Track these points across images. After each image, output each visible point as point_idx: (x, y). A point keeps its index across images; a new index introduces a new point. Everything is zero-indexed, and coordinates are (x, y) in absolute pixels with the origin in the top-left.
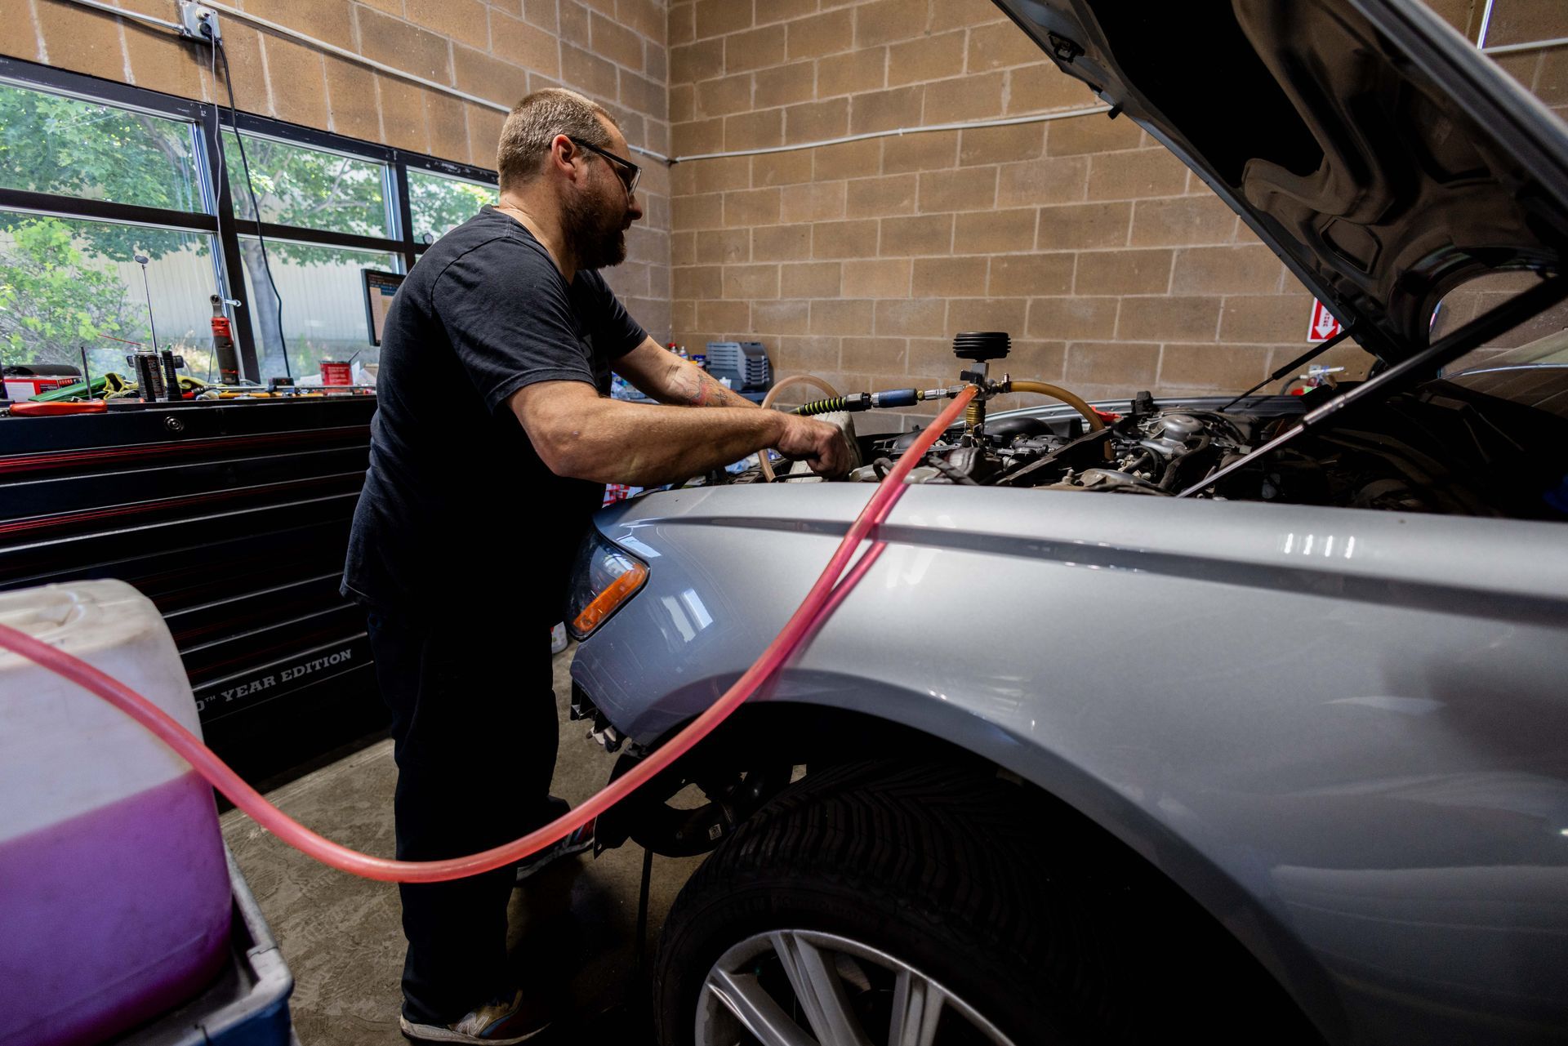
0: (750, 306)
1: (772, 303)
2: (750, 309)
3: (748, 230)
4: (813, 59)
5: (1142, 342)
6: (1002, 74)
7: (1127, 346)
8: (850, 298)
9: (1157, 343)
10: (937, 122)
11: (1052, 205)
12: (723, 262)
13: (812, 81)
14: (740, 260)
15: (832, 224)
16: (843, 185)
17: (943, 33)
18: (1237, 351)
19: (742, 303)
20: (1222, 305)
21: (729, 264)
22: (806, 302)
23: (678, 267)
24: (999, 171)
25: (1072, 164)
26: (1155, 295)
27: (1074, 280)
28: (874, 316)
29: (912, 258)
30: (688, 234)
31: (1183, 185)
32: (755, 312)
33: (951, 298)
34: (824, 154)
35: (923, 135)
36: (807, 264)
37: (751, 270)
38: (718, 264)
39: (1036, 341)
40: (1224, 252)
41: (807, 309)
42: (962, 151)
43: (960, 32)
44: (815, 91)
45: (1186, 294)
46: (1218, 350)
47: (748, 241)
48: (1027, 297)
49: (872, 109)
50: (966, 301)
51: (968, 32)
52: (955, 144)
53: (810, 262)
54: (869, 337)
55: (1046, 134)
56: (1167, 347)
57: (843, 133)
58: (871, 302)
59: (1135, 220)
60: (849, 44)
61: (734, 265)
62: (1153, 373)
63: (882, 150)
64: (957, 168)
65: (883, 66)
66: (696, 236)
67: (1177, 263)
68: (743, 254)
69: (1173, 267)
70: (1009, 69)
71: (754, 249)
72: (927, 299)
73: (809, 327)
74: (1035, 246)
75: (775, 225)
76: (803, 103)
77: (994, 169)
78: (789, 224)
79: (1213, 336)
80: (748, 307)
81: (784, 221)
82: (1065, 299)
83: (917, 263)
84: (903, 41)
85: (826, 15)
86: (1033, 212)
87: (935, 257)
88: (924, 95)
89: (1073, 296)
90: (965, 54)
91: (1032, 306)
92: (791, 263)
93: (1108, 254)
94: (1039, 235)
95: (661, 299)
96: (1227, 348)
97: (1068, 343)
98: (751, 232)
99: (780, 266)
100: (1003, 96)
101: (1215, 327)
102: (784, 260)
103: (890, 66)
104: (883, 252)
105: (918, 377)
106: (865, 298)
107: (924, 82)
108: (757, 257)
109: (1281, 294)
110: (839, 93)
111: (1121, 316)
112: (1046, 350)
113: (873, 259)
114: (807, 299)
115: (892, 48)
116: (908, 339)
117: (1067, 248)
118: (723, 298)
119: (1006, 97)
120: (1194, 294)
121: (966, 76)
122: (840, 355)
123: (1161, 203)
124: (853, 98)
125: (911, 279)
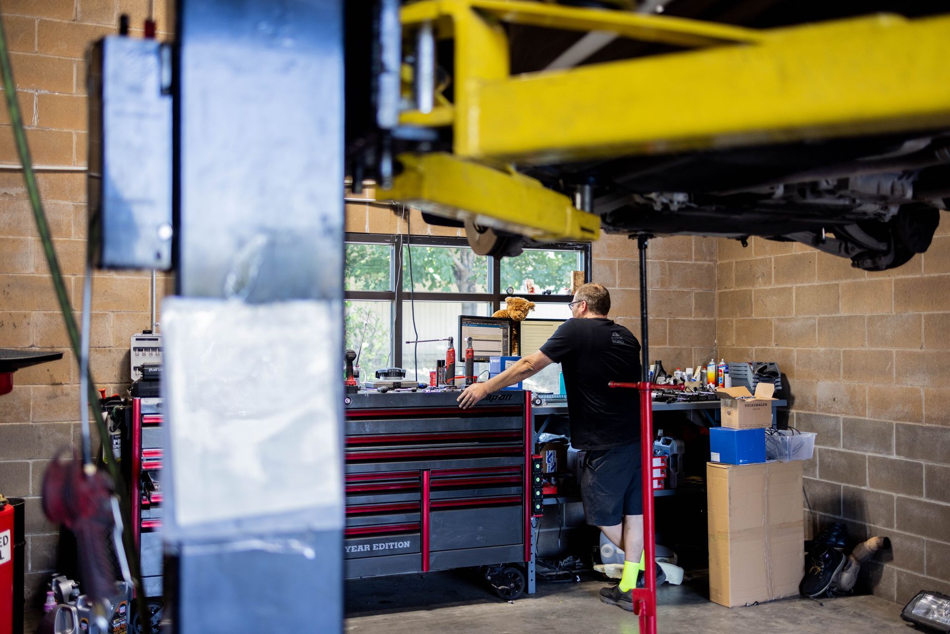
0: (773, 322)
1: (789, 320)
3: (770, 259)
8: (846, 314)
12: (753, 285)
14: (765, 284)
19: (767, 320)
21: (758, 287)
22: (814, 319)
23: (722, 291)
29: (893, 278)
30: (728, 264)
32: (777, 328)
33: (925, 313)
36: (813, 286)
37: (773, 292)
38: (750, 288)
41: (815, 325)
50: (938, 315)
53: (816, 284)
54: (863, 349)
58: (863, 318)
61: (761, 288)
66: (734, 264)
68: (767, 278)
72: (907, 314)
73: (817, 341)
75: (790, 254)
78: (800, 253)
80: (771, 324)
83: (897, 282)
87: (910, 276)
92: (802, 285)
95: (706, 319)
98: (773, 260)
99: (794, 288)
105: (905, 386)
106: (858, 314)
113: (863, 280)
116: (894, 350)
118: (754, 316)
122: (842, 365)
125: (893, 296)
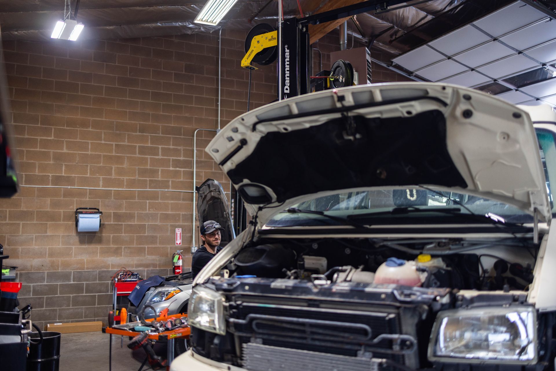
2: (6, 238)
4: (36, 162)
5: (142, 246)
6: (100, 178)
7: (138, 247)
9: (145, 246)
10: (81, 187)
11: (116, 211)
13: (36, 168)
15: (44, 211)
16: (48, 200)
17: (82, 164)
18: (163, 248)
20: (158, 237)
24: (100, 201)
25: (120, 202)
26: (143, 235)
27: (123, 231)
28: (61, 240)
31: (147, 210)
34: (40, 190)
35: (77, 189)
39: (114, 246)
40: (157, 225)
42: (89, 195)
43: (86, 165)
44: (37, 171)
45: (150, 234)
46: (158, 247)
47: (6, 214)
48: (111, 235)
49: (57, 180)
51: (89, 166)
52: (87, 193)
55: (113, 194)
56: (147, 247)
57: (48, 185)
59: (137, 217)
60: (50, 161)
62: (145, 254)
63: (62, 191)
64: (88, 199)
65: (62, 169)
67: (148, 227)
69: (147, 228)
70: (101, 177)
71: (9, 217)
74: (112, 221)
76: (32, 174)
77: (99, 201)
79: (157, 244)
81: (23, 208)
82: (121, 235)
84: (69, 164)
85: (41, 151)
86: (111, 212)
88: (76, 179)
89: (123, 234)
90: (89, 171)
91: (112, 237)
93: (131, 225)
94: (113, 218)
96: (160, 247)
97: (123, 247)
100: (100, 183)
101: (157, 242)
102: (23, 221)
103: (64, 169)
104: (63, 220)
107: (76, 176)
108: (10, 220)
109: (169, 235)
110: (46, 173)
111: (136, 240)
112: (117, 249)
114: (33, 235)
115: (65, 165)
117: (121, 222)
119: (101, 183)
120: (152, 235)
121: (89, 176)
123: (142, 213)
124: (52, 175)
